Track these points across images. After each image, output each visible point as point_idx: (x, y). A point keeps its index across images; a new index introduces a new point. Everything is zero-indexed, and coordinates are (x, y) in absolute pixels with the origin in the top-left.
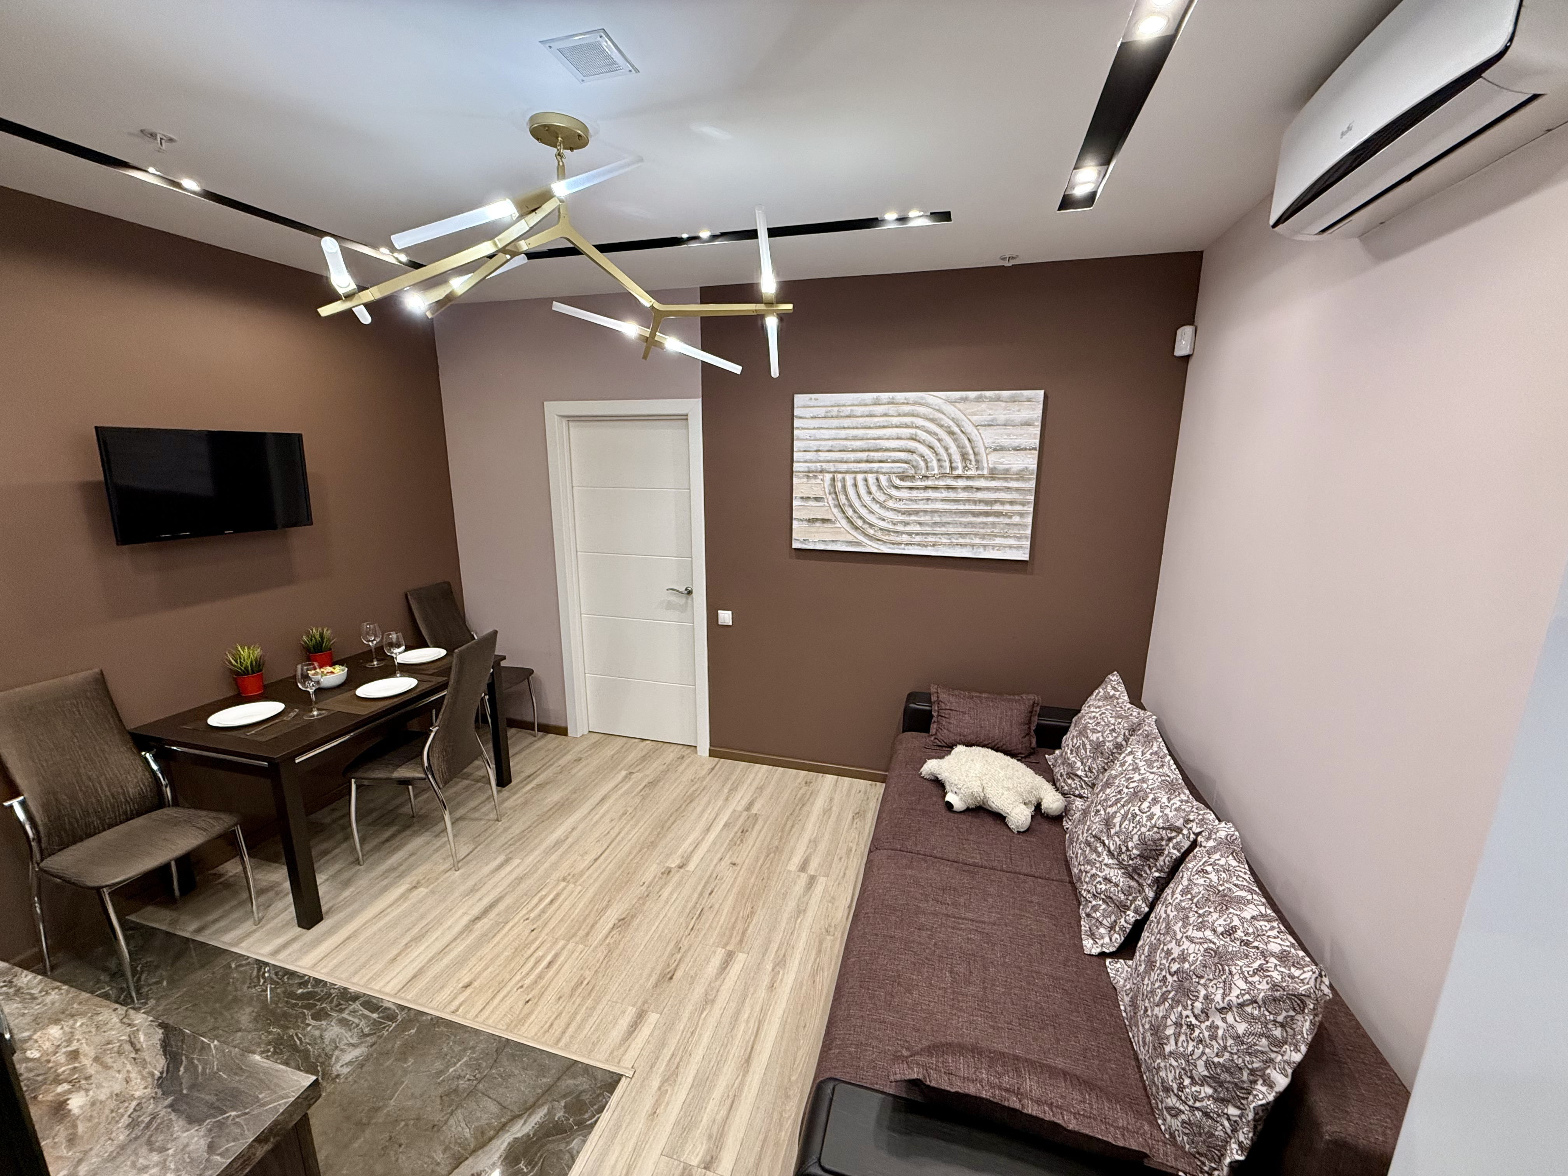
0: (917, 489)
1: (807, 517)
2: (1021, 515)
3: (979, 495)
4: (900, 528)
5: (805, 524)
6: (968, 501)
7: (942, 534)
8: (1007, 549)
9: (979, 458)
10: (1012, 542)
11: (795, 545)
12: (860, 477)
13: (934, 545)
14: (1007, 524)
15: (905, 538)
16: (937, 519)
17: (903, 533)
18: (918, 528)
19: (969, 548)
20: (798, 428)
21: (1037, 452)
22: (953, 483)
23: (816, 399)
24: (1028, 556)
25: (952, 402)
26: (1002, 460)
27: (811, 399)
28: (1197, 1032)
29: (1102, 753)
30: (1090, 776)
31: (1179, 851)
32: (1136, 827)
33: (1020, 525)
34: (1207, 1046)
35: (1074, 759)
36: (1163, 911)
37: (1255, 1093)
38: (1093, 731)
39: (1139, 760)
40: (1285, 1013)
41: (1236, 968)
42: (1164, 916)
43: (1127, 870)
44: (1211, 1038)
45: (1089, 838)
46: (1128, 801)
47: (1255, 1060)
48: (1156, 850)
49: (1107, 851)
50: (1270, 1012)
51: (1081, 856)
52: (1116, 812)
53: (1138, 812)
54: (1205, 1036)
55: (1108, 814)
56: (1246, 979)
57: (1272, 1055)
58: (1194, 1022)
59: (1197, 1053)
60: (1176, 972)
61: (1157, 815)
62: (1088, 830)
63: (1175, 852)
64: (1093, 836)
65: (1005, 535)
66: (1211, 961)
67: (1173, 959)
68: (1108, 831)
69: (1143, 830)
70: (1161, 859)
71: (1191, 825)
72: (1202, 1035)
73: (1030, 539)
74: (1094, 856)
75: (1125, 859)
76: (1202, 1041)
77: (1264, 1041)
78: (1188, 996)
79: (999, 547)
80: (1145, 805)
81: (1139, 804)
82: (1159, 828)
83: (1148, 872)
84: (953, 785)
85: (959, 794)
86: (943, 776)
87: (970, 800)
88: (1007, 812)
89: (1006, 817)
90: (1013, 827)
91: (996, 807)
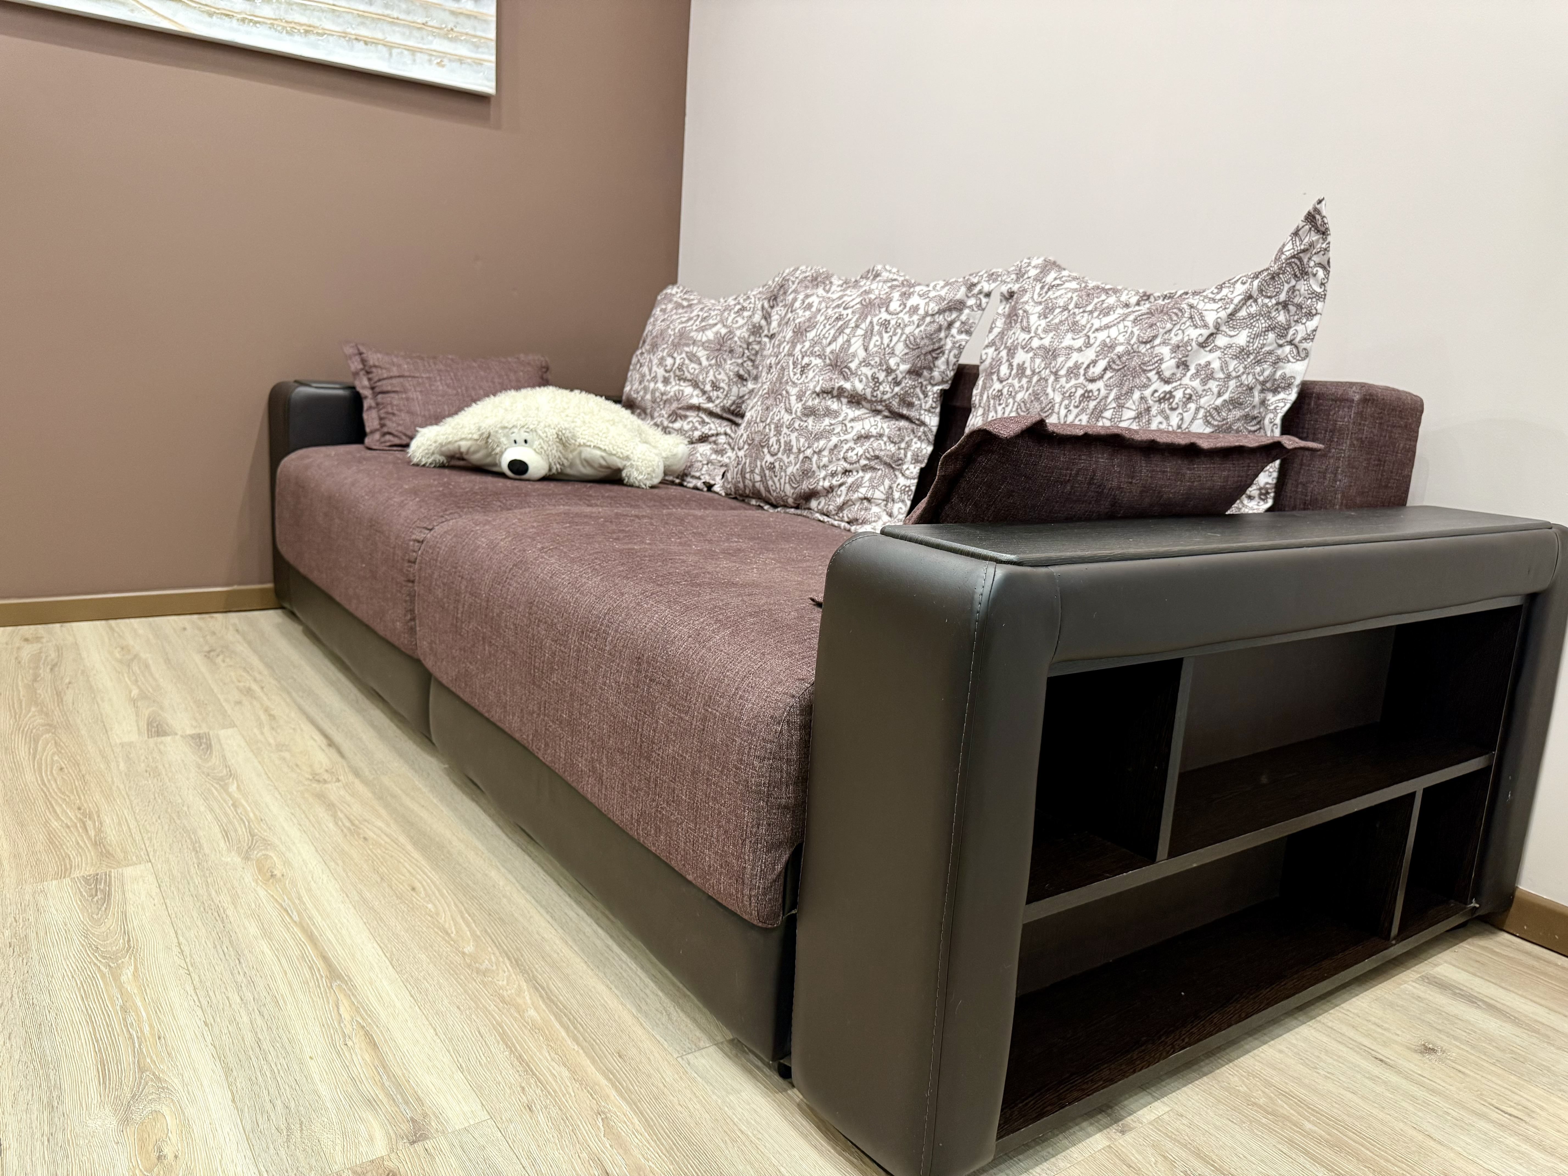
8: (456, 65)
10: (463, 50)
14: (453, 13)
24: (493, 84)
28: (1179, 394)
29: (731, 351)
30: (718, 397)
31: (968, 333)
32: (895, 334)
33: (476, 17)
34: (1200, 397)
35: (677, 388)
36: (1021, 357)
37: (1272, 407)
38: (703, 329)
39: (829, 295)
40: (1286, 287)
41: (1194, 301)
42: (1031, 354)
43: (888, 408)
44: (1204, 382)
45: (810, 403)
46: (863, 316)
47: (1265, 366)
48: (934, 350)
49: (849, 402)
50: (1270, 297)
51: (798, 440)
52: (848, 341)
53: (888, 317)
54: (1193, 389)
55: (832, 352)
56: (1214, 300)
57: (1279, 352)
58: (1168, 388)
59: (1188, 416)
60: (1105, 370)
61: (922, 303)
62: (799, 398)
63: (964, 336)
64: (818, 395)
65: (448, 35)
66: (1153, 320)
67: (1088, 367)
68: (841, 373)
69: (908, 330)
70: (941, 363)
71: (979, 287)
72: (1188, 391)
73: (494, 51)
74: (827, 421)
75: (888, 389)
76: (1190, 398)
77: (1271, 336)
78: (1144, 371)
79: (441, 58)
80: (894, 306)
81: (883, 310)
82: (933, 315)
83: (921, 396)
84: (516, 430)
85: (533, 442)
86: (476, 436)
87: (555, 451)
88: (625, 455)
89: (624, 467)
90: (641, 477)
91: (604, 454)
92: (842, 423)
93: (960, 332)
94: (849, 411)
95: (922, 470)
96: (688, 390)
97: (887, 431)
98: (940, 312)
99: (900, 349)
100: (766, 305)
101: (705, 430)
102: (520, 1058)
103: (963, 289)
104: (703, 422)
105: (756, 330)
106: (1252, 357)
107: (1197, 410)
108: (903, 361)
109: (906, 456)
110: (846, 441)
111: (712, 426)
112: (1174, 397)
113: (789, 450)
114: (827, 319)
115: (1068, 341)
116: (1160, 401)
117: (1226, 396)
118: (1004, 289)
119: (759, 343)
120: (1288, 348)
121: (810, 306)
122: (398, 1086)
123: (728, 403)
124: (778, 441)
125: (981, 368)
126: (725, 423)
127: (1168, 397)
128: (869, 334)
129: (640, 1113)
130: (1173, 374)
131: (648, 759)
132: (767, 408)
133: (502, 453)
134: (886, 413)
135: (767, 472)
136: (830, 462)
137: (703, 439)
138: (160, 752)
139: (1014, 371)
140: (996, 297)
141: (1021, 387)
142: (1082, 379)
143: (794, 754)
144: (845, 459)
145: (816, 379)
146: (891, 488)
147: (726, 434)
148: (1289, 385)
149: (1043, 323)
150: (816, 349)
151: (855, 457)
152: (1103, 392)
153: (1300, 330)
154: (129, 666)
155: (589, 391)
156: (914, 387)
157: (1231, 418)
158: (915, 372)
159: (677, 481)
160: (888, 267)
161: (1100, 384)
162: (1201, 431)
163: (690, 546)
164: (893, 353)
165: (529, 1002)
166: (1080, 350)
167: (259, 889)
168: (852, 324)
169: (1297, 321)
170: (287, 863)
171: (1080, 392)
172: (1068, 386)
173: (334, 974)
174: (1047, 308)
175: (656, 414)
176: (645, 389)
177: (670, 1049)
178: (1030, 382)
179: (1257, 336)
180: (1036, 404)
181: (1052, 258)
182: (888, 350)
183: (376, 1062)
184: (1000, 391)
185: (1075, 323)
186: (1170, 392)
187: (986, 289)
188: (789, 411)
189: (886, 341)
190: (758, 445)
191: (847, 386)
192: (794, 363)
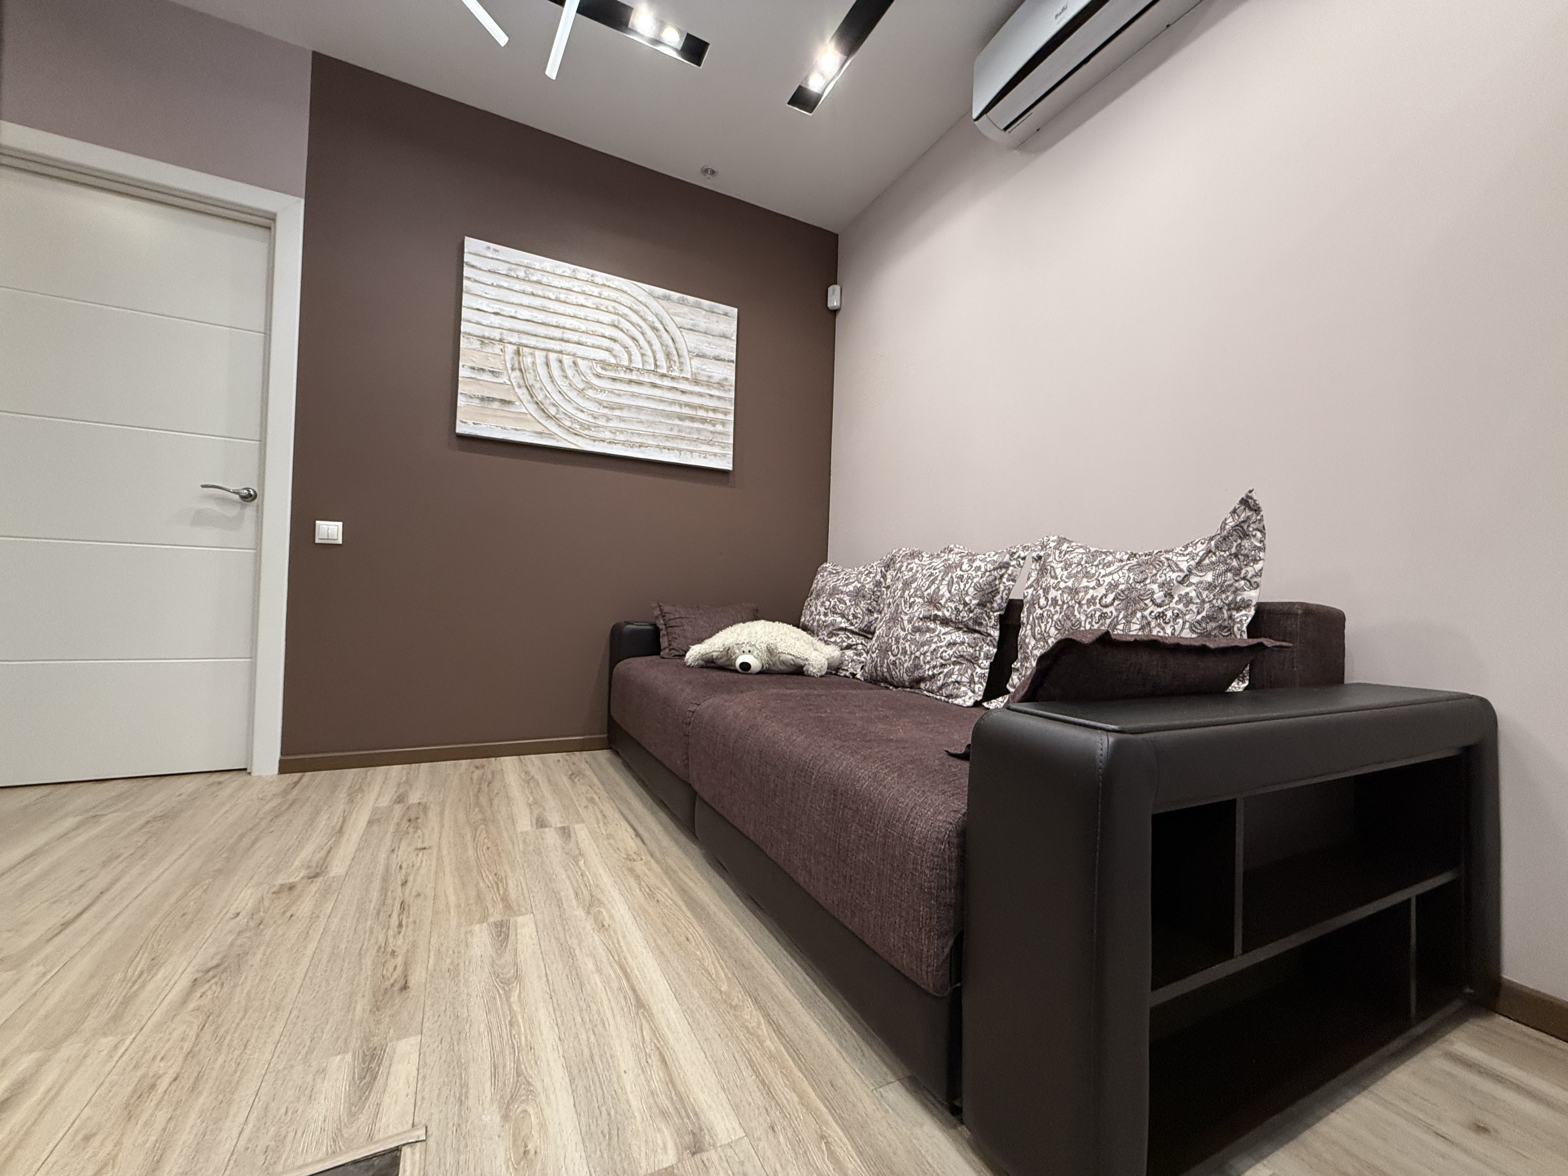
0: (621, 380)
1: (480, 394)
2: (723, 423)
3: (684, 398)
4: (602, 422)
5: (478, 401)
6: (673, 402)
7: (648, 435)
8: (713, 457)
9: (682, 360)
10: (716, 450)
11: (460, 429)
12: (552, 356)
13: (640, 446)
14: (711, 432)
15: (608, 435)
16: (643, 417)
17: (605, 427)
18: (622, 425)
19: (677, 452)
20: (469, 279)
21: (734, 365)
22: (658, 381)
23: (496, 251)
24: (731, 465)
25: (657, 298)
26: (704, 367)
27: (489, 248)
28: (1169, 614)
29: (864, 596)
30: (856, 623)
31: (1014, 580)
32: (967, 583)
33: (723, 434)
34: (1185, 615)
35: (832, 618)
36: (1053, 593)
37: (1238, 620)
38: (847, 585)
39: (922, 563)
40: (1235, 544)
41: (1170, 556)
42: (1060, 592)
43: (967, 626)
44: (1186, 605)
45: (917, 624)
46: (946, 574)
47: (1229, 594)
48: (992, 591)
49: (941, 623)
50: (1225, 551)
51: (910, 647)
52: (938, 588)
53: (962, 573)
54: (1179, 609)
55: (928, 594)
56: (1184, 555)
57: (1237, 584)
58: (1160, 610)
59: (1178, 627)
60: (1114, 600)
61: (983, 565)
62: (910, 622)
63: (1011, 583)
64: (921, 619)
65: (710, 443)
66: (1143, 568)
67: (1102, 598)
68: (935, 606)
69: (975, 580)
70: (998, 598)
71: (1017, 554)
72: (1176, 611)
73: (732, 449)
74: (928, 635)
75: (965, 615)
76: (1177, 616)
77: (1229, 575)
78: (1142, 600)
79: (705, 455)
80: (965, 567)
81: (958, 569)
82: (990, 571)
83: (987, 619)
84: (744, 645)
85: (753, 652)
86: (721, 650)
87: (765, 656)
88: (806, 657)
89: (805, 665)
90: (815, 671)
91: (793, 658)
92: (938, 635)
93: (1008, 580)
94: (942, 629)
95: (991, 663)
96: (839, 619)
97: (967, 640)
98: (994, 569)
99: (971, 591)
100: (883, 570)
101: (850, 642)
102: (763, 1082)
103: (1008, 556)
104: (848, 638)
105: (878, 584)
106: (1218, 589)
107: (1184, 623)
108: (974, 598)
109: (980, 655)
110: (941, 647)
111: (854, 639)
112: (1166, 615)
113: (905, 653)
114: (924, 576)
115: (1084, 583)
116: (1156, 618)
117: (1204, 614)
118: (1034, 555)
119: (880, 591)
120: (1242, 582)
121: (911, 569)
122: (681, 1099)
123: (863, 626)
124: (898, 647)
125: (1025, 601)
126: (861, 638)
127: (1162, 615)
128: (951, 584)
129: (851, 1139)
130: (1163, 601)
131: (844, 861)
132: (889, 629)
133: (736, 658)
134: (965, 629)
135: (891, 666)
136: (932, 659)
137: (849, 647)
138: (542, 838)
139: (1050, 602)
140: (1029, 560)
141: (1056, 612)
142: (1098, 606)
143: (954, 866)
144: (941, 657)
145: (920, 610)
146: (972, 675)
147: (862, 644)
148: (1248, 606)
149: (1065, 573)
150: (918, 593)
151: (948, 657)
152: (1115, 614)
153: (1250, 571)
154: (528, 783)
155: (784, 622)
156: (982, 613)
157: (1209, 628)
158: (982, 605)
159: (834, 672)
160: (957, 546)
161: (1112, 609)
162: (1189, 636)
163: (855, 714)
164: (967, 594)
165: (765, 1033)
166: (1094, 588)
167: (594, 935)
168: (940, 578)
169: (1246, 565)
170: (611, 917)
171: (1098, 614)
172: (1089, 610)
173: (640, 1004)
174: (1066, 564)
175: (820, 634)
176: (814, 620)
177: (867, 1082)
178: (1062, 608)
179: (1219, 575)
180: (1068, 622)
181: (1063, 536)
182: (963, 592)
183: (667, 1080)
184: (1042, 615)
185: (1087, 572)
186: (1163, 612)
187: (1022, 555)
188: (903, 629)
189: (962, 587)
190: (885, 650)
191: (940, 613)
192: (905, 602)
